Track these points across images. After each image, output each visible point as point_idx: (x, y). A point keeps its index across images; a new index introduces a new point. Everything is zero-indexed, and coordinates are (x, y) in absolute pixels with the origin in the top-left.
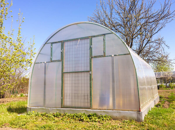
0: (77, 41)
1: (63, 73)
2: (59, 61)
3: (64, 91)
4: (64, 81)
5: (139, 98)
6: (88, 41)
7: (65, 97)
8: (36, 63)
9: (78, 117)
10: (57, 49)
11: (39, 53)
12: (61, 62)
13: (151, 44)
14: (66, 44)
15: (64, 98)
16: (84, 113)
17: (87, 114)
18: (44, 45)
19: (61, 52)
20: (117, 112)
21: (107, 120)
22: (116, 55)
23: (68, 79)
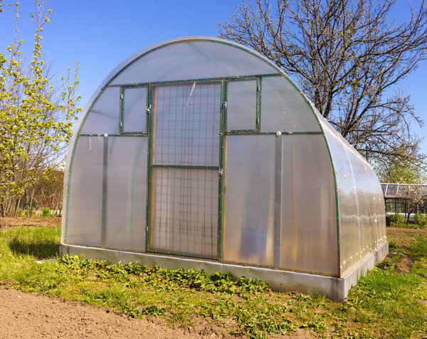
0: (189, 87)
1: (151, 168)
2: (140, 134)
3: (153, 211)
4: (153, 187)
5: (338, 244)
6: (218, 89)
7: (154, 226)
8: (82, 135)
9: (187, 278)
10: (136, 102)
11: (89, 111)
12: (147, 139)
13: (378, 110)
14: (160, 92)
16: (202, 270)
17: (209, 274)
18: (103, 89)
19: (148, 113)
20: (284, 274)
21: (259, 291)
22: (287, 134)
23: (165, 182)
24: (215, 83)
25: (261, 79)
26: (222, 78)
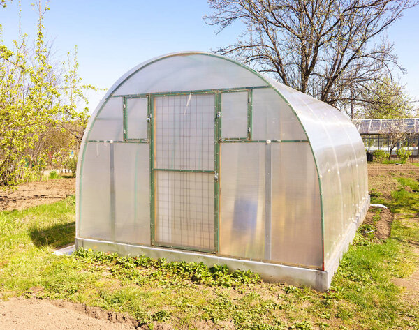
0: (185, 97)
1: (153, 171)
2: (142, 141)
3: (156, 209)
4: (156, 188)
6: (212, 100)
7: (158, 222)
8: (90, 141)
9: (188, 271)
11: (95, 119)
12: (148, 146)
14: (158, 102)
15: (158, 225)
16: (202, 263)
17: (208, 266)
18: (107, 99)
19: (148, 121)
20: (275, 267)
21: (252, 283)
23: (166, 183)
24: (210, 94)
25: (252, 90)
26: (214, 90)
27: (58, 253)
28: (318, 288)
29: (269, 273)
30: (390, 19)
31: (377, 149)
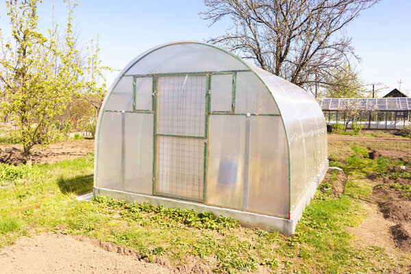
0: (183, 78)
1: (155, 136)
2: (147, 112)
3: (157, 167)
4: (158, 149)
6: (204, 80)
7: (158, 177)
8: (106, 111)
9: (181, 216)
10: (146, 87)
11: (111, 93)
12: (152, 115)
14: (161, 81)
15: (158, 179)
16: (193, 210)
17: (198, 212)
18: (121, 78)
19: (153, 96)
20: (250, 215)
21: (232, 227)
22: (254, 115)
23: (166, 146)
24: (202, 75)
25: (236, 73)
26: (206, 73)
27: (80, 198)
28: (285, 233)
29: (246, 219)
30: (350, 17)
31: (335, 122)
